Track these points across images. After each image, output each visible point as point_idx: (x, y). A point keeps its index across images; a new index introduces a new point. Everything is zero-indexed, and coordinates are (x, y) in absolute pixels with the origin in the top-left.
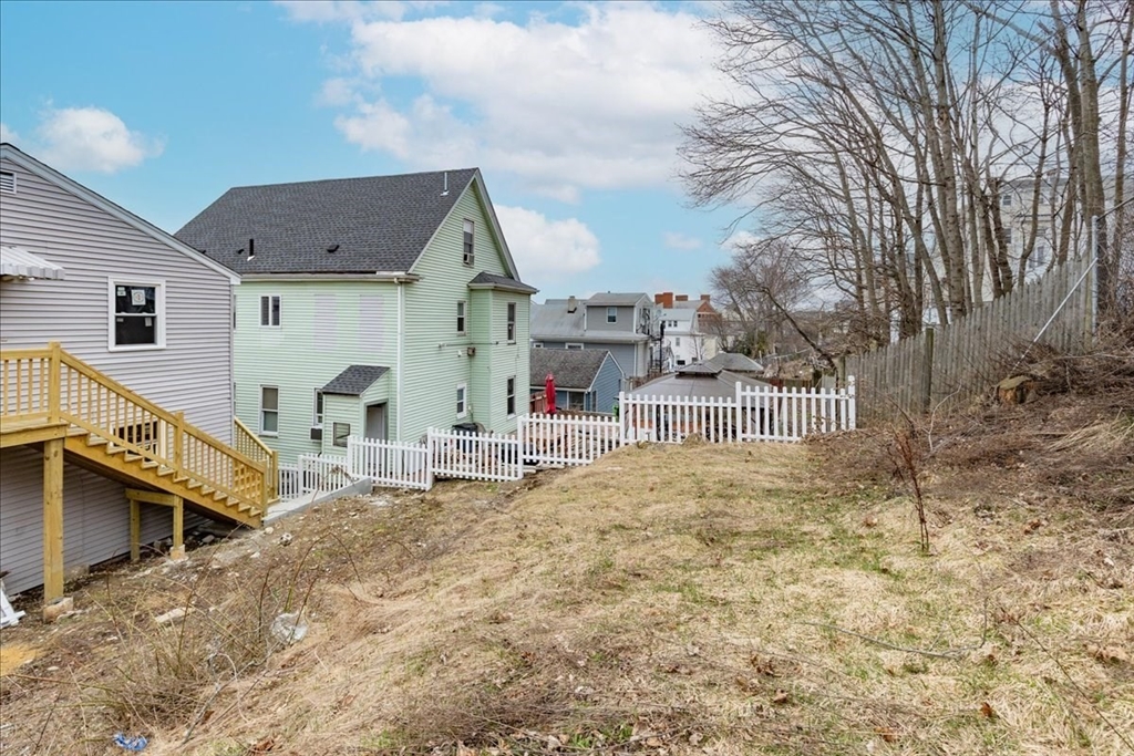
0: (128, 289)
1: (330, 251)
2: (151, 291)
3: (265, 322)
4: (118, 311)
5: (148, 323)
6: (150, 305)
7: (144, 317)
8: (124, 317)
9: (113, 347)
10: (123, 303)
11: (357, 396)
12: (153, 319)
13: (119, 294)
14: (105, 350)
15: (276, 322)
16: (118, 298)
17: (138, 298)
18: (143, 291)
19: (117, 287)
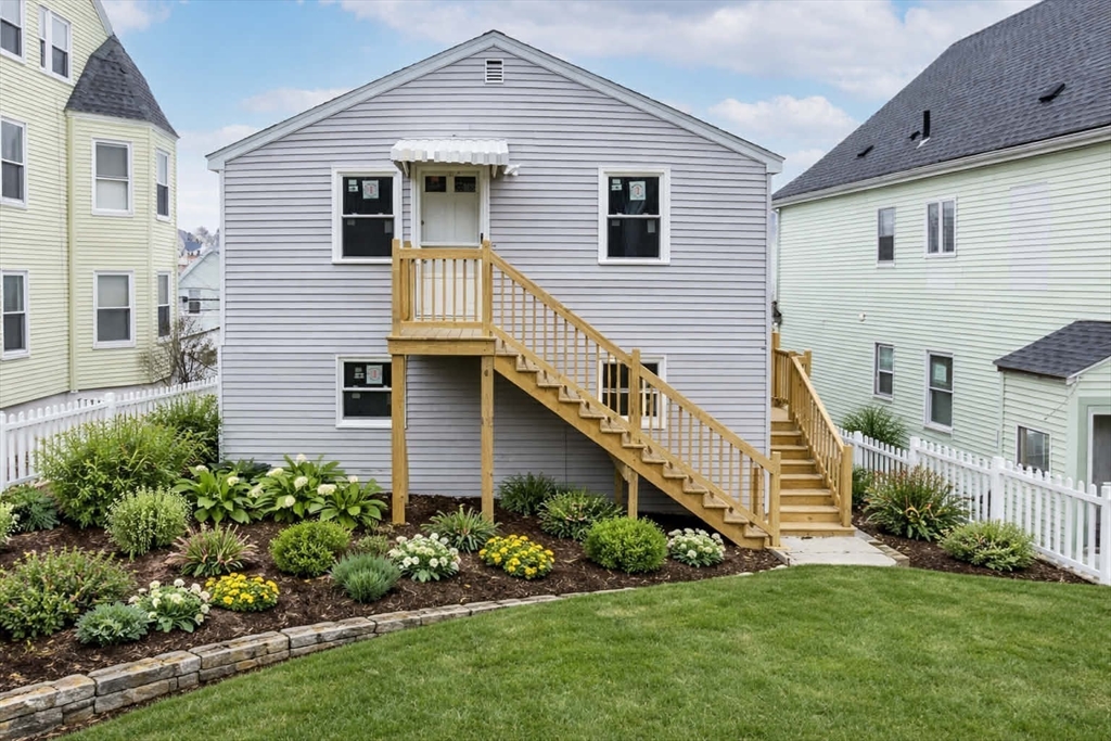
0: (626, 181)
1: (1046, 99)
2: (652, 184)
3: (934, 248)
4: (612, 211)
5: (651, 229)
6: (652, 203)
7: (646, 220)
8: (621, 220)
9: (603, 257)
10: (618, 200)
11: (1062, 379)
12: (657, 221)
13: (614, 188)
14: (594, 262)
15: (949, 247)
16: (613, 195)
17: (638, 192)
18: (643, 183)
19: (611, 179)
